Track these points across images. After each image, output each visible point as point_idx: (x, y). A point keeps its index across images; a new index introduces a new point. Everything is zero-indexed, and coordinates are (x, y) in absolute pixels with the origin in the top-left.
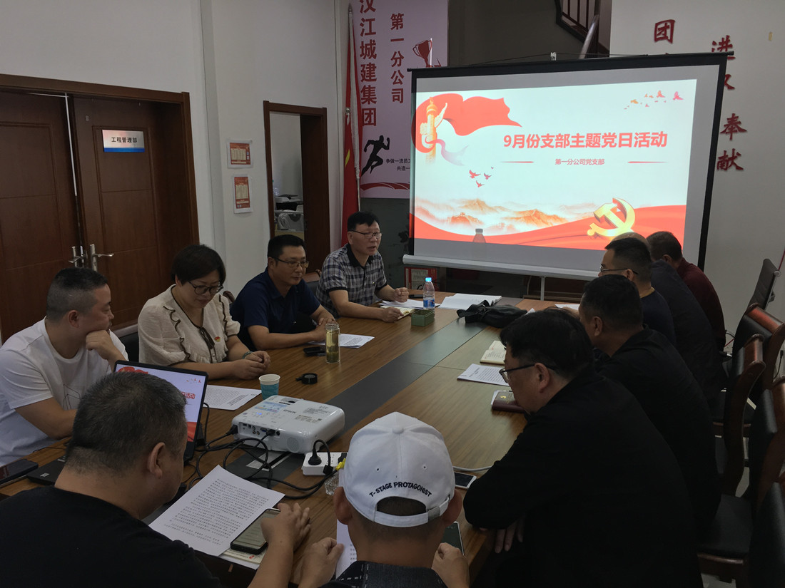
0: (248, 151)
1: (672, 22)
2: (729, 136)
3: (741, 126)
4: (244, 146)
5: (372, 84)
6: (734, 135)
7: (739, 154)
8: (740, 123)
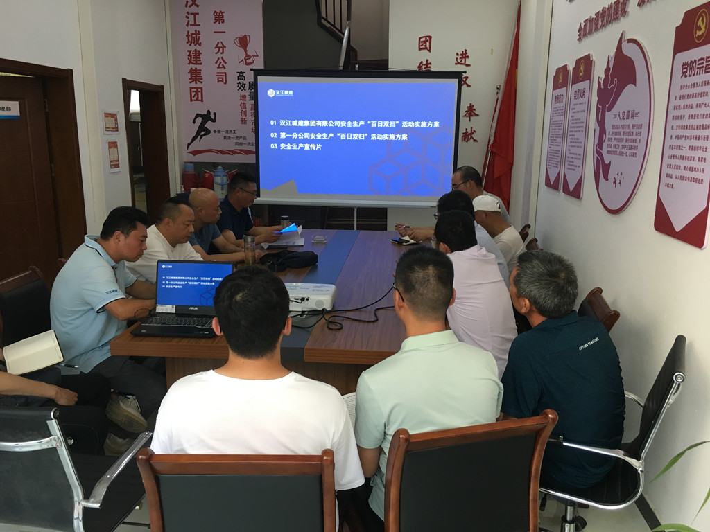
0: (116, 120)
1: (430, 37)
2: (468, 119)
3: (476, 112)
4: (113, 116)
5: (198, 67)
6: (472, 118)
7: (474, 131)
8: (475, 110)
